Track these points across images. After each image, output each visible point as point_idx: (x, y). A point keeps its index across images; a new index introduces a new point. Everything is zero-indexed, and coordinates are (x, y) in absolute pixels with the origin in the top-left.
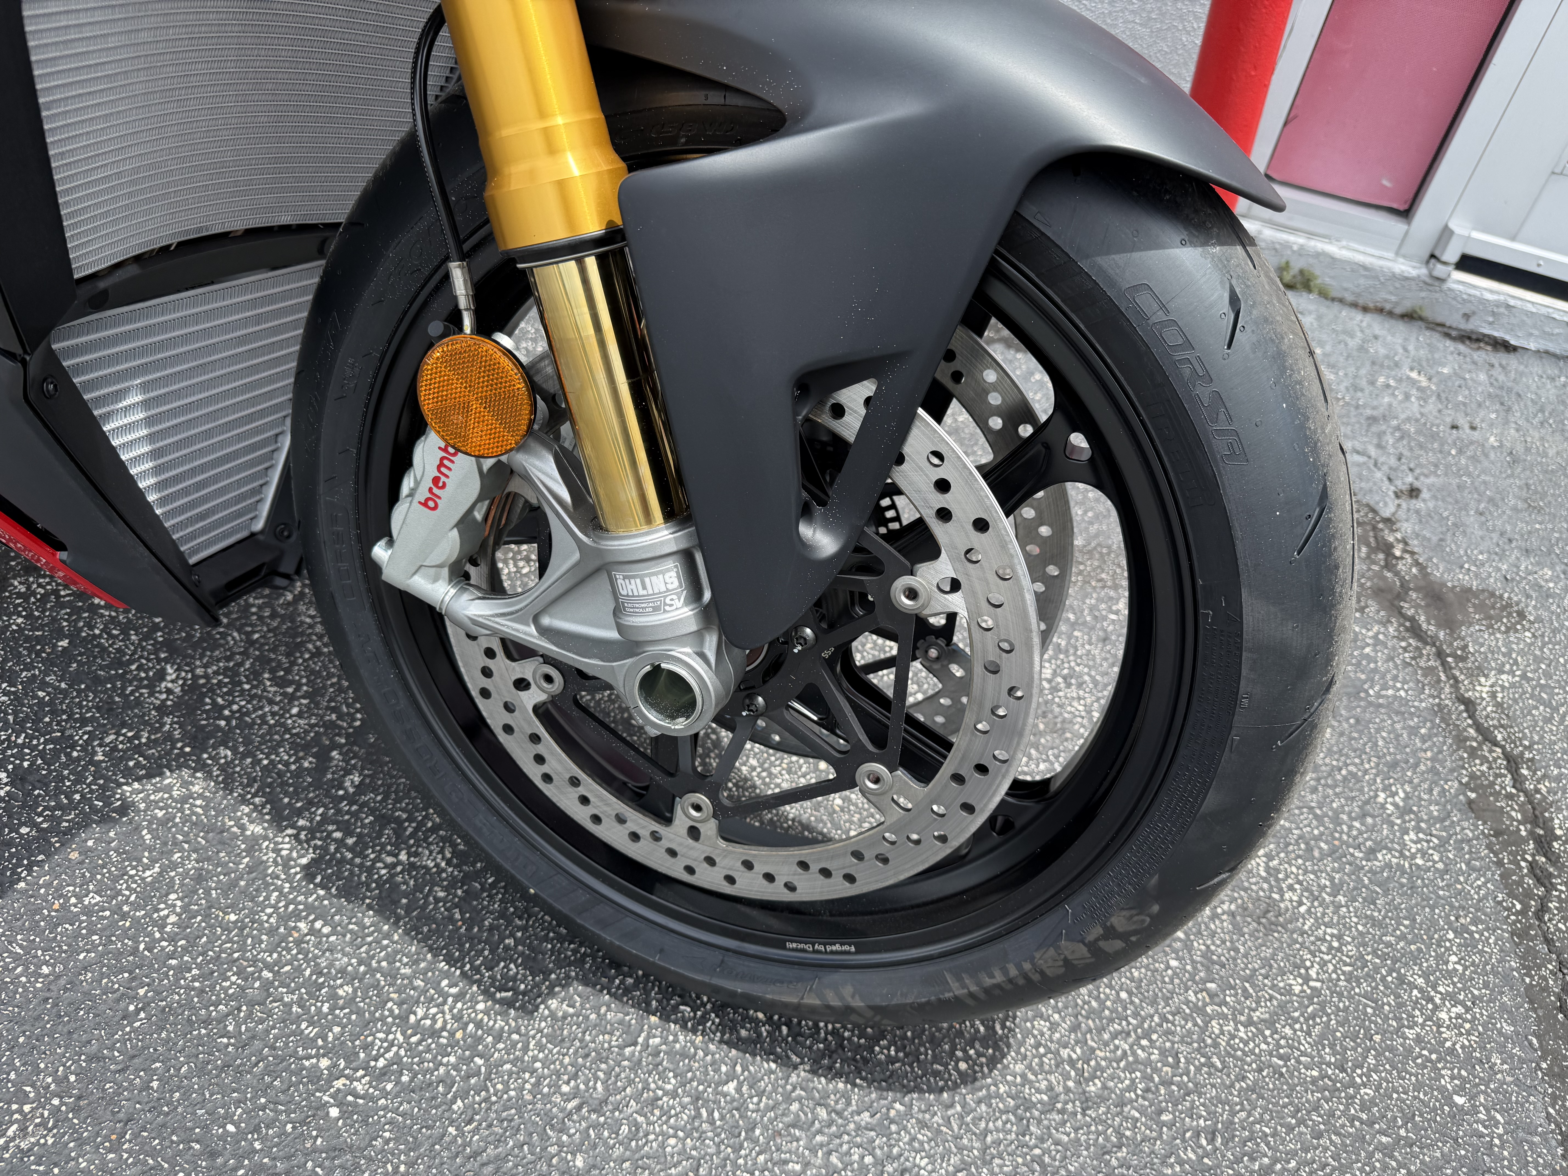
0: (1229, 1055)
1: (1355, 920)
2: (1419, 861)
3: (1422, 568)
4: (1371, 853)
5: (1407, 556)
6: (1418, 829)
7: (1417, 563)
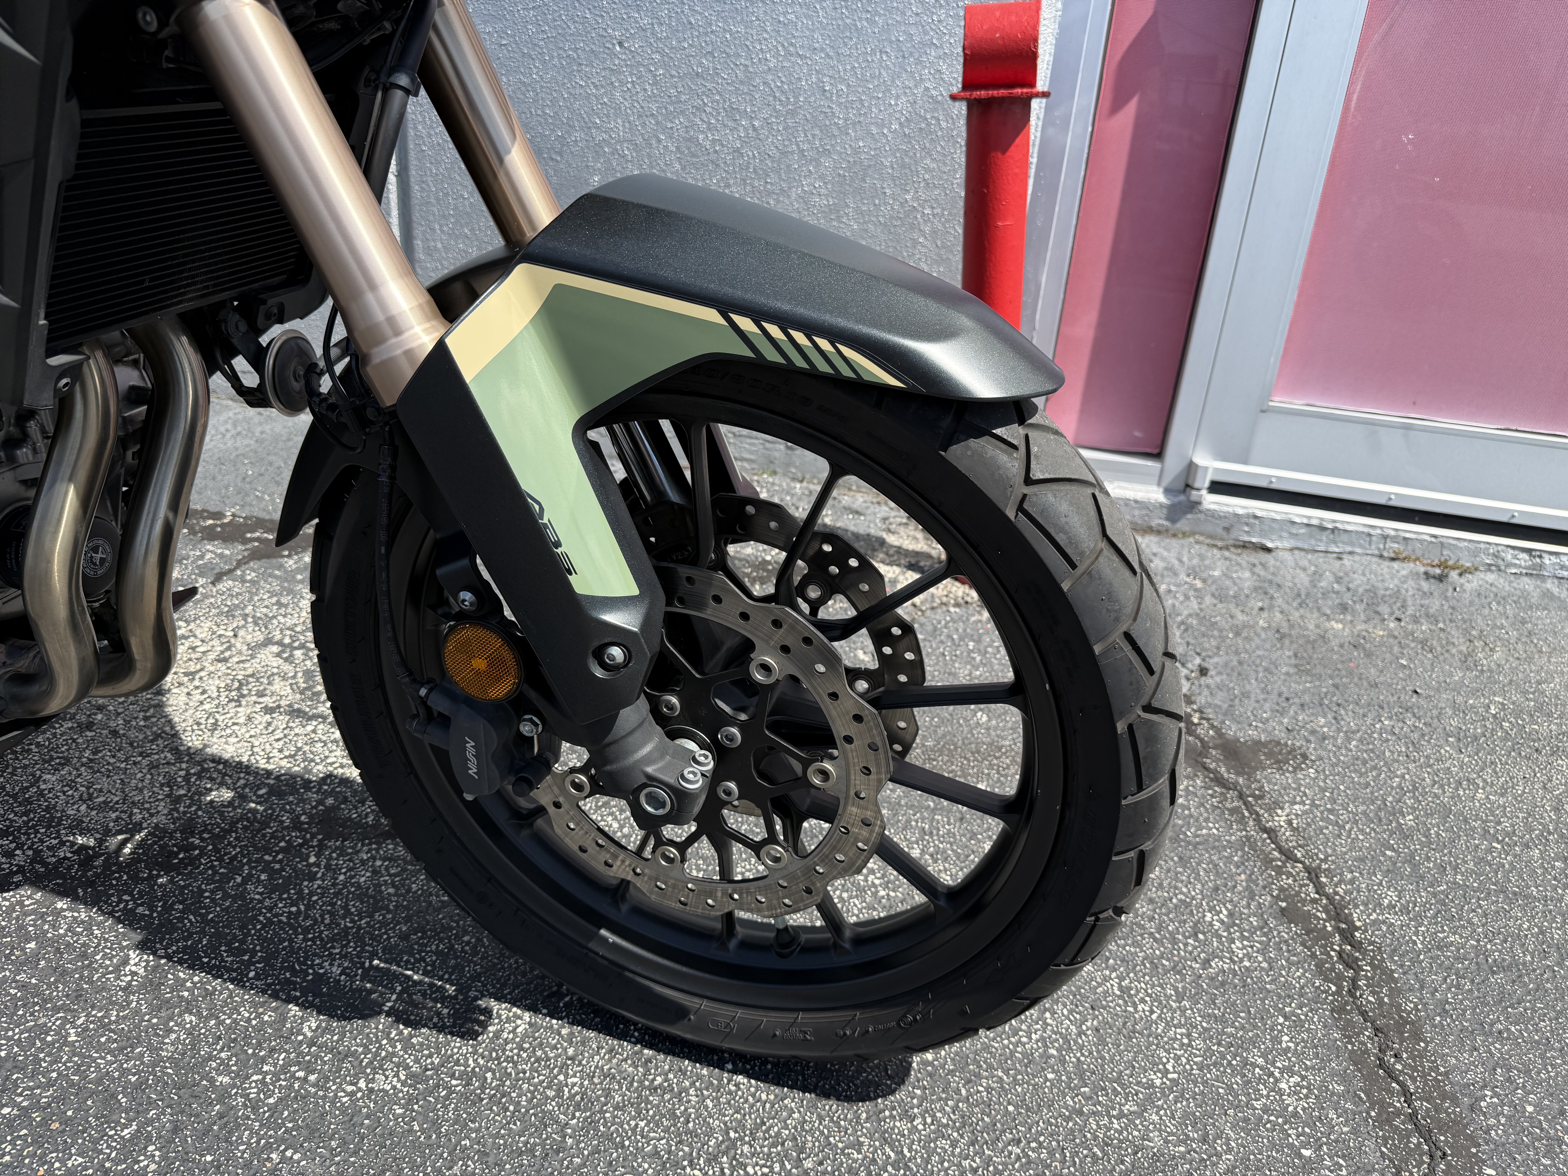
0: (1107, 1145)
1: (1199, 1019)
2: (1247, 964)
3: (1218, 730)
4: (1206, 963)
5: (1204, 722)
6: (1243, 938)
7: (1213, 727)
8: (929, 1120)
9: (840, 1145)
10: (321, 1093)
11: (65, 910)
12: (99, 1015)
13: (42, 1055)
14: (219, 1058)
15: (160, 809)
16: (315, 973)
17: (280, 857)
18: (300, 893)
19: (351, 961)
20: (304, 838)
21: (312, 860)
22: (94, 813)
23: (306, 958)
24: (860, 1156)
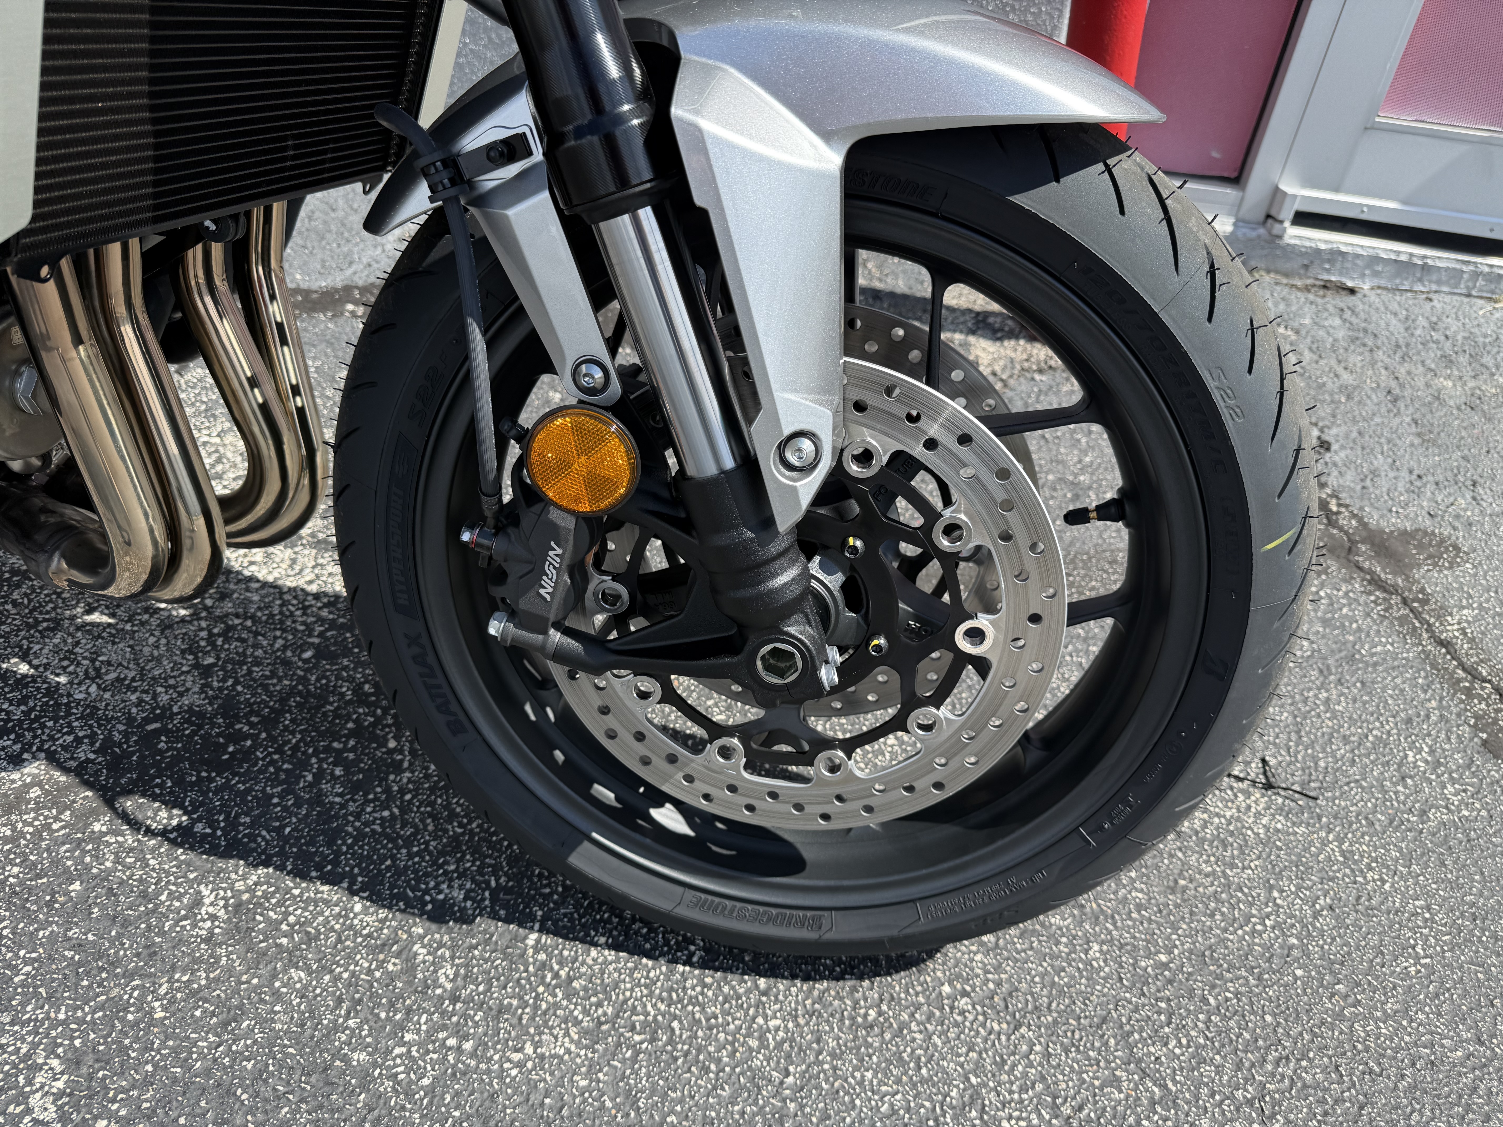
7: (1353, 515)
8: (1184, 1041)
9: (1097, 1083)
10: (483, 1066)
11: (106, 834)
12: (185, 978)
13: (127, 1042)
14: (347, 1028)
15: (189, 684)
16: (433, 901)
17: (352, 743)
18: (388, 790)
19: (473, 881)
20: (374, 715)
21: (392, 744)
22: (107, 695)
23: (418, 880)
24: (1122, 1096)
